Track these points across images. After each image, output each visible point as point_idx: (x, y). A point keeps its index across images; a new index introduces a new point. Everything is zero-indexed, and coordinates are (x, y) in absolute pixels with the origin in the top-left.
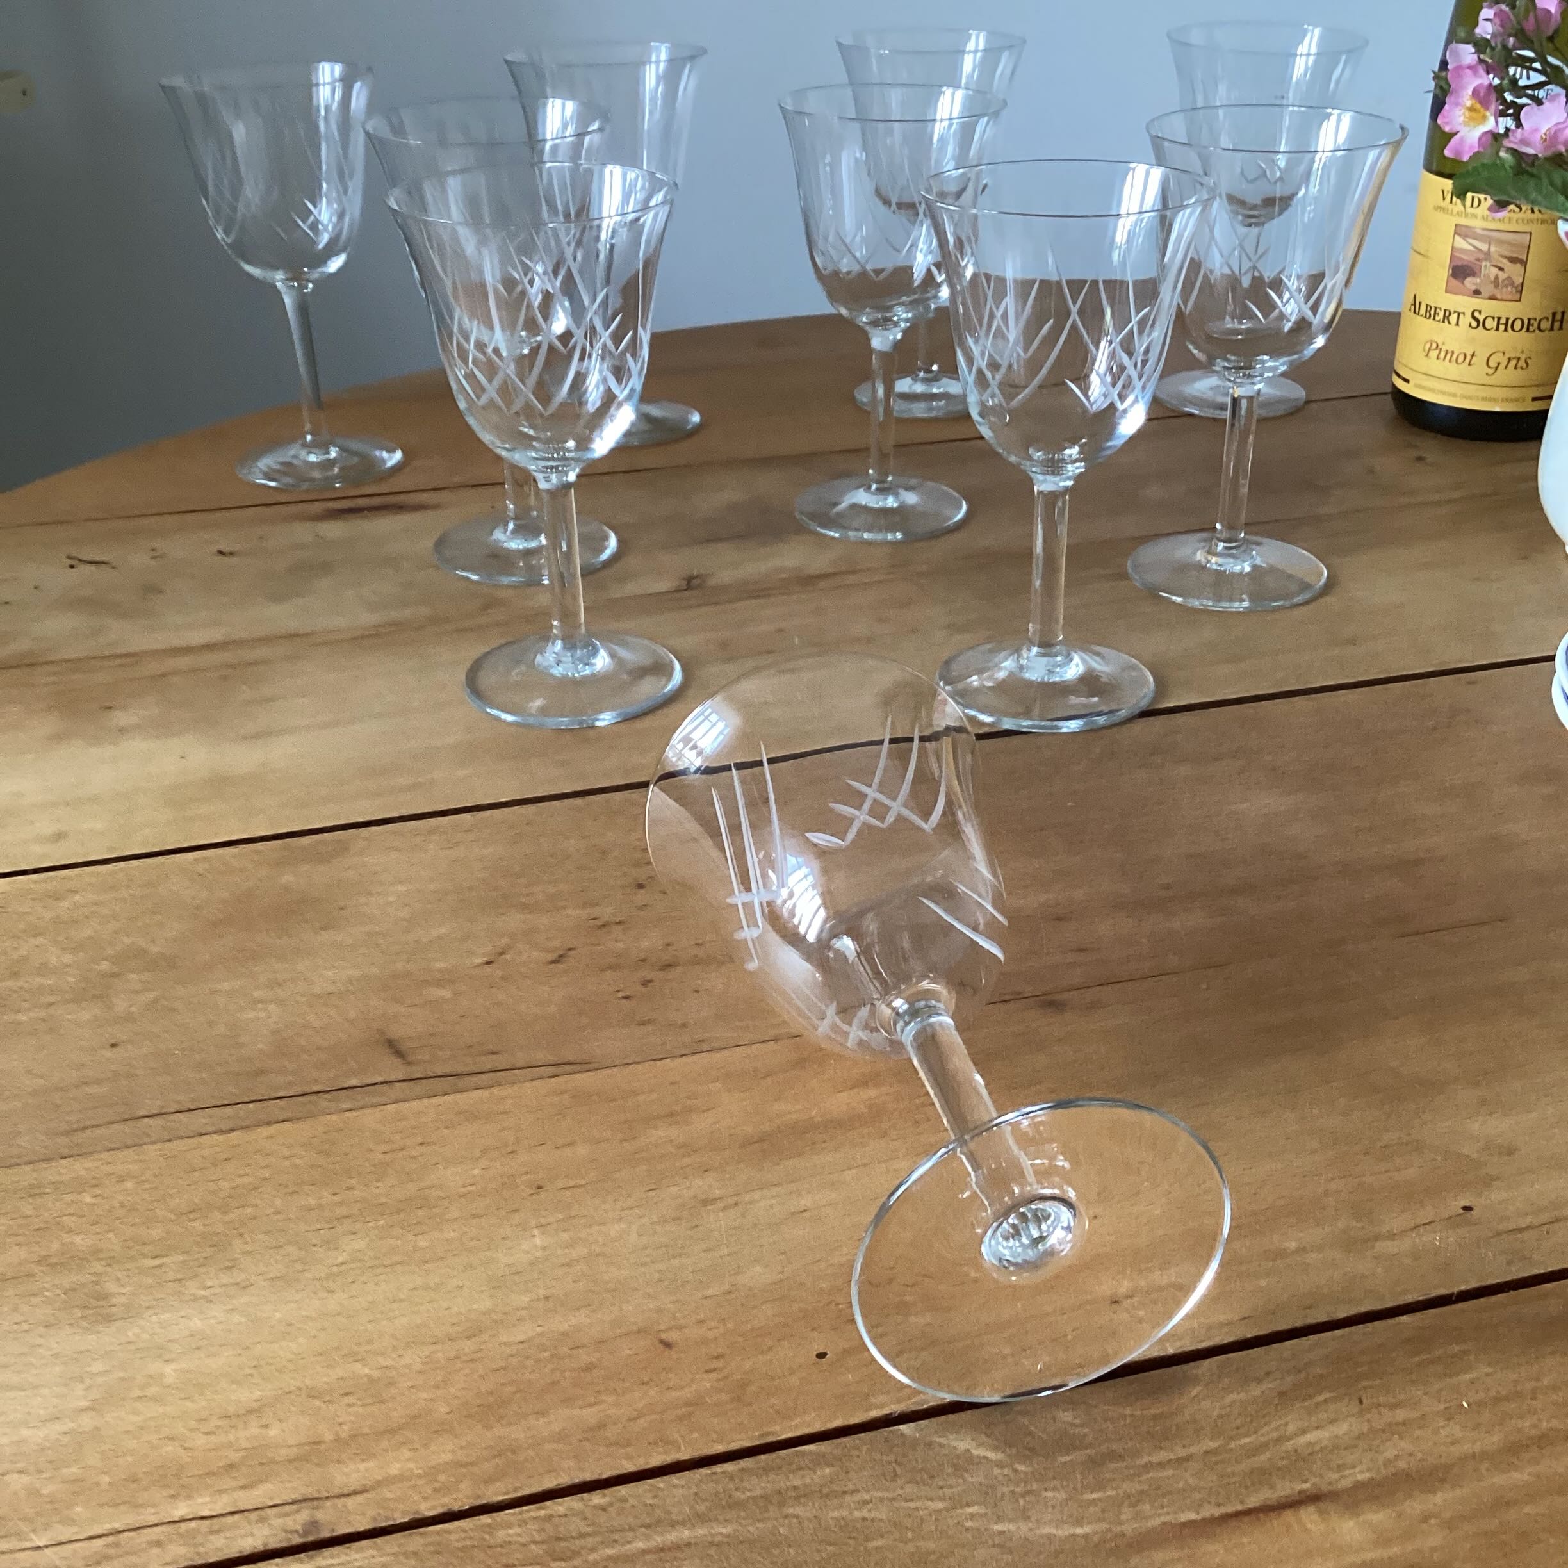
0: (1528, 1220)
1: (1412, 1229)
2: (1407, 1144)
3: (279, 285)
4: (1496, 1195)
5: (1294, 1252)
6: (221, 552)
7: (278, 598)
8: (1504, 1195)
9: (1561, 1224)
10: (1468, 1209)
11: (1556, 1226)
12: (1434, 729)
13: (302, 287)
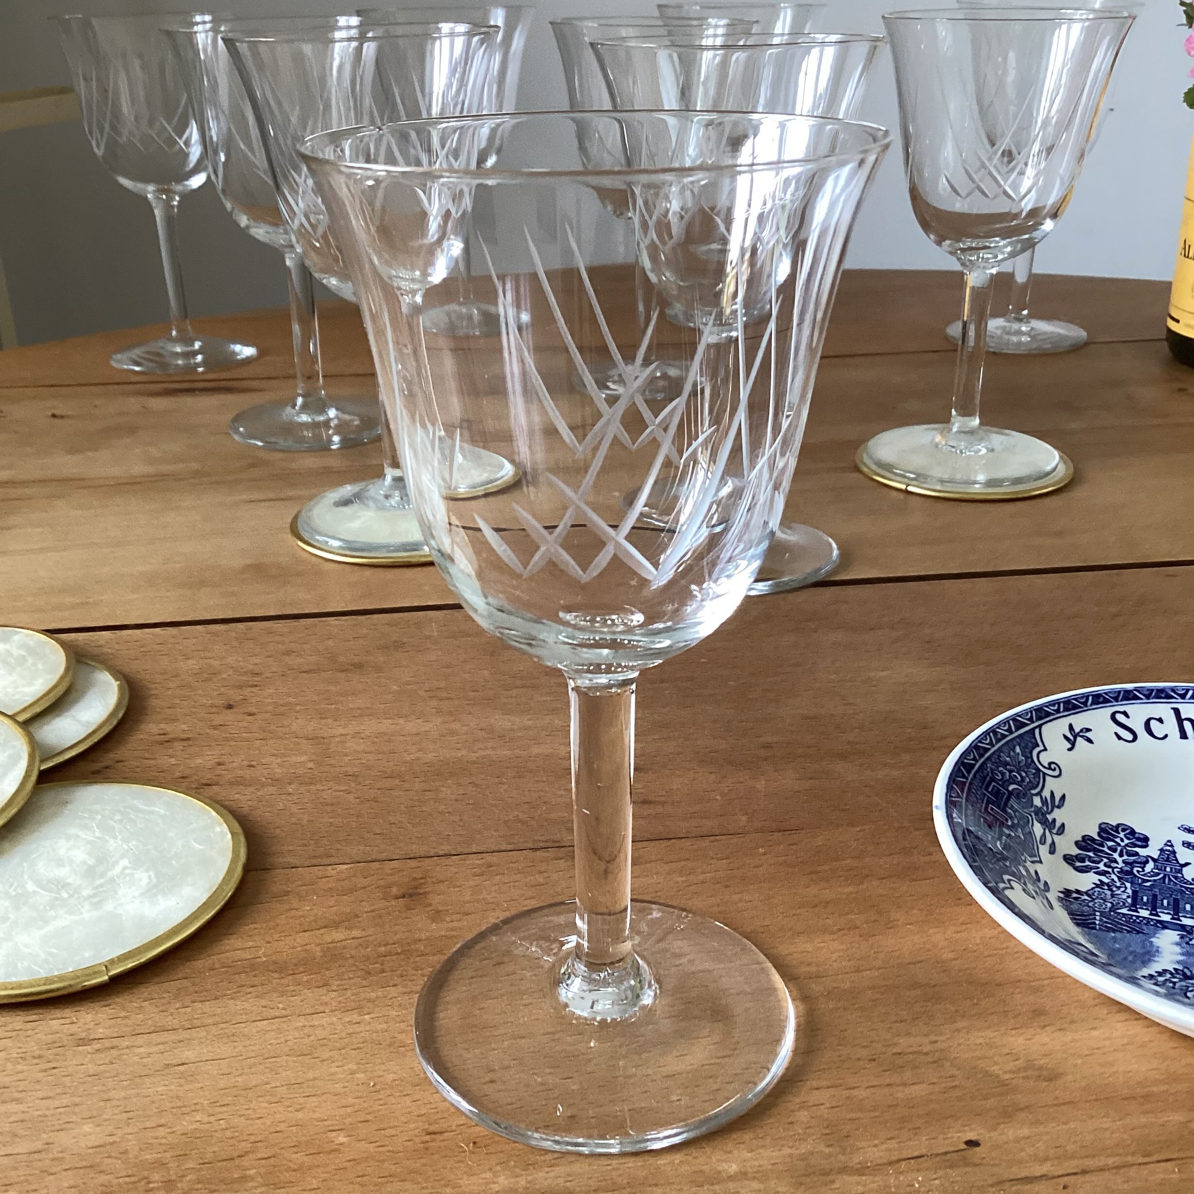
0: (1045, 1169)
1: (891, 1163)
2: (926, 1054)
3: (149, 196)
4: (1011, 1132)
5: (731, 1178)
6: (54, 416)
7: (73, 450)
8: (1025, 1131)
9: (1088, 1177)
10: (972, 1144)
11: (1080, 1179)
12: (1117, 615)
13: (170, 199)
